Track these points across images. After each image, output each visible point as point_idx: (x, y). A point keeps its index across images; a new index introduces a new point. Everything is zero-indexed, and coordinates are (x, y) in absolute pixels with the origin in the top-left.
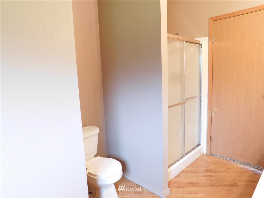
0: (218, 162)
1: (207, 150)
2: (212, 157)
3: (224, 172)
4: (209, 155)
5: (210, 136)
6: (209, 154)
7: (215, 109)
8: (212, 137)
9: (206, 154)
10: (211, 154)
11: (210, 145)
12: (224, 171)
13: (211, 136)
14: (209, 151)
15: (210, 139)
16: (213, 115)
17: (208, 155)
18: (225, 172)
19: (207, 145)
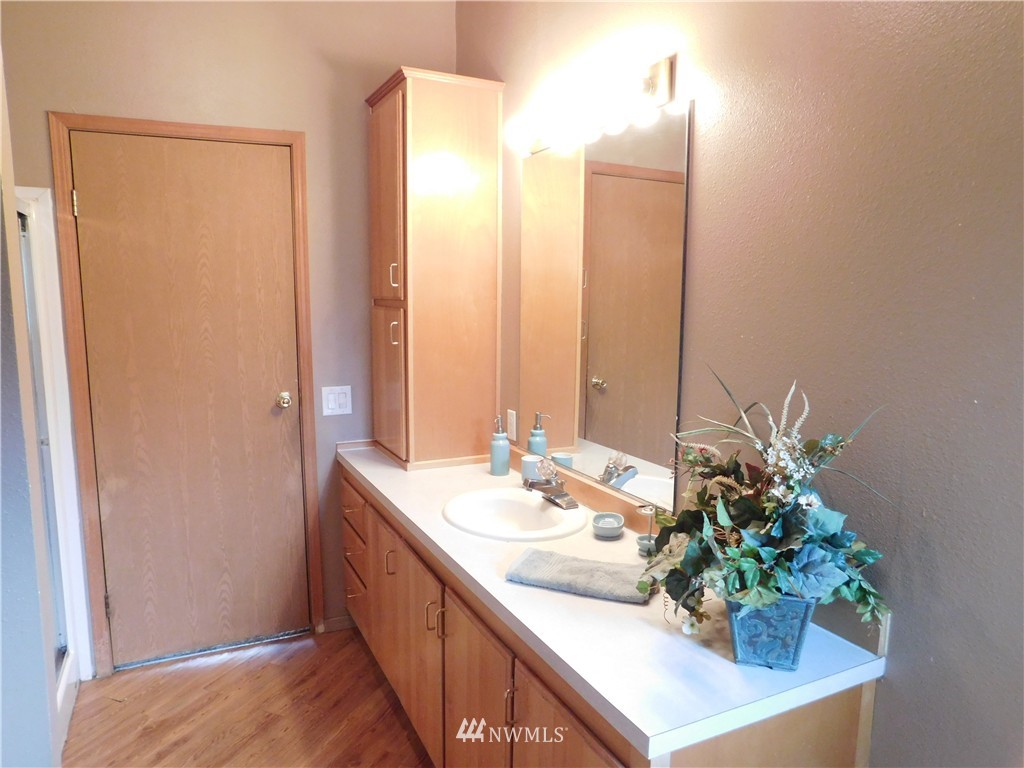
0: (161, 683)
1: (95, 662)
2: (125, 678)
3: (208, 703)
4: (108, 677)
5: (103, 599)
6: (107, 670)
7: (112, 484)
8: (110, 600)
9: (94, 677)
10: (115, 668)
11: (106, 634)
12: (206, 701)
13: (106, 598)
14: (106, 658)
15: (104, 608)
16: (106, 509)
17: (102, 679)
18: (210, 700)
19: (95, 637)
